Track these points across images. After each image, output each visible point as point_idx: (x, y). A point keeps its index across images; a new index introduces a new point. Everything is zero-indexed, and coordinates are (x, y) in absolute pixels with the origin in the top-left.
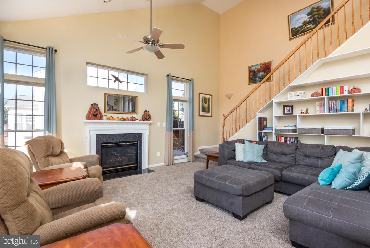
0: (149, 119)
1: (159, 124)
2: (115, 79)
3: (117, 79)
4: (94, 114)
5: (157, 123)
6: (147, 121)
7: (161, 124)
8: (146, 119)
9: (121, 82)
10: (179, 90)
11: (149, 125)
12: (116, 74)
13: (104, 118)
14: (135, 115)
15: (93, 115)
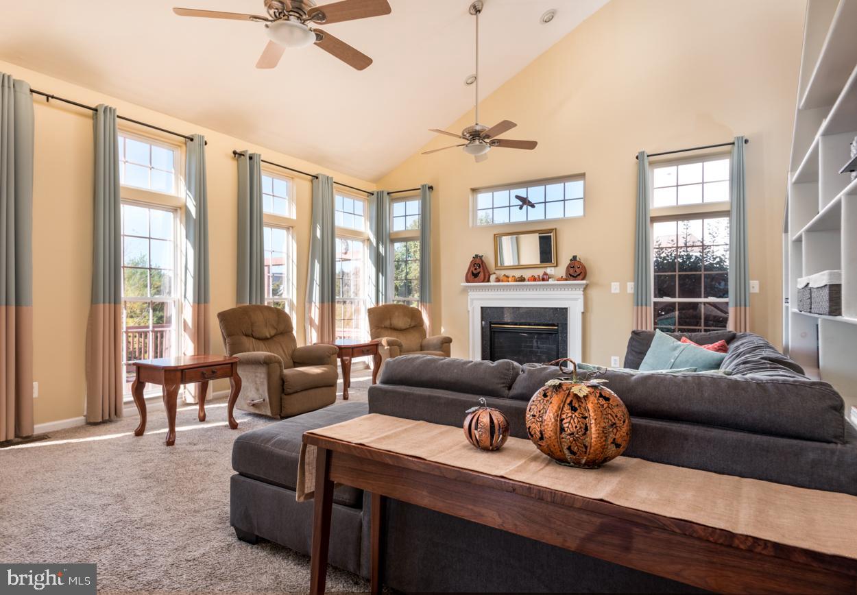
0: (579, 275)
1: (615, 287)
2: (521, 203)
3: (525, 201)
4: (474, 272)
5: (611, 285)
6: (575, 280)
7: (623, 287)
8: (573, 276)
9: (533, 206)
10: (703, 183)
11: (582, 289)
12: (522, 192)
13: (493, 277)
14: (553, 269)
15: (473, 274)
